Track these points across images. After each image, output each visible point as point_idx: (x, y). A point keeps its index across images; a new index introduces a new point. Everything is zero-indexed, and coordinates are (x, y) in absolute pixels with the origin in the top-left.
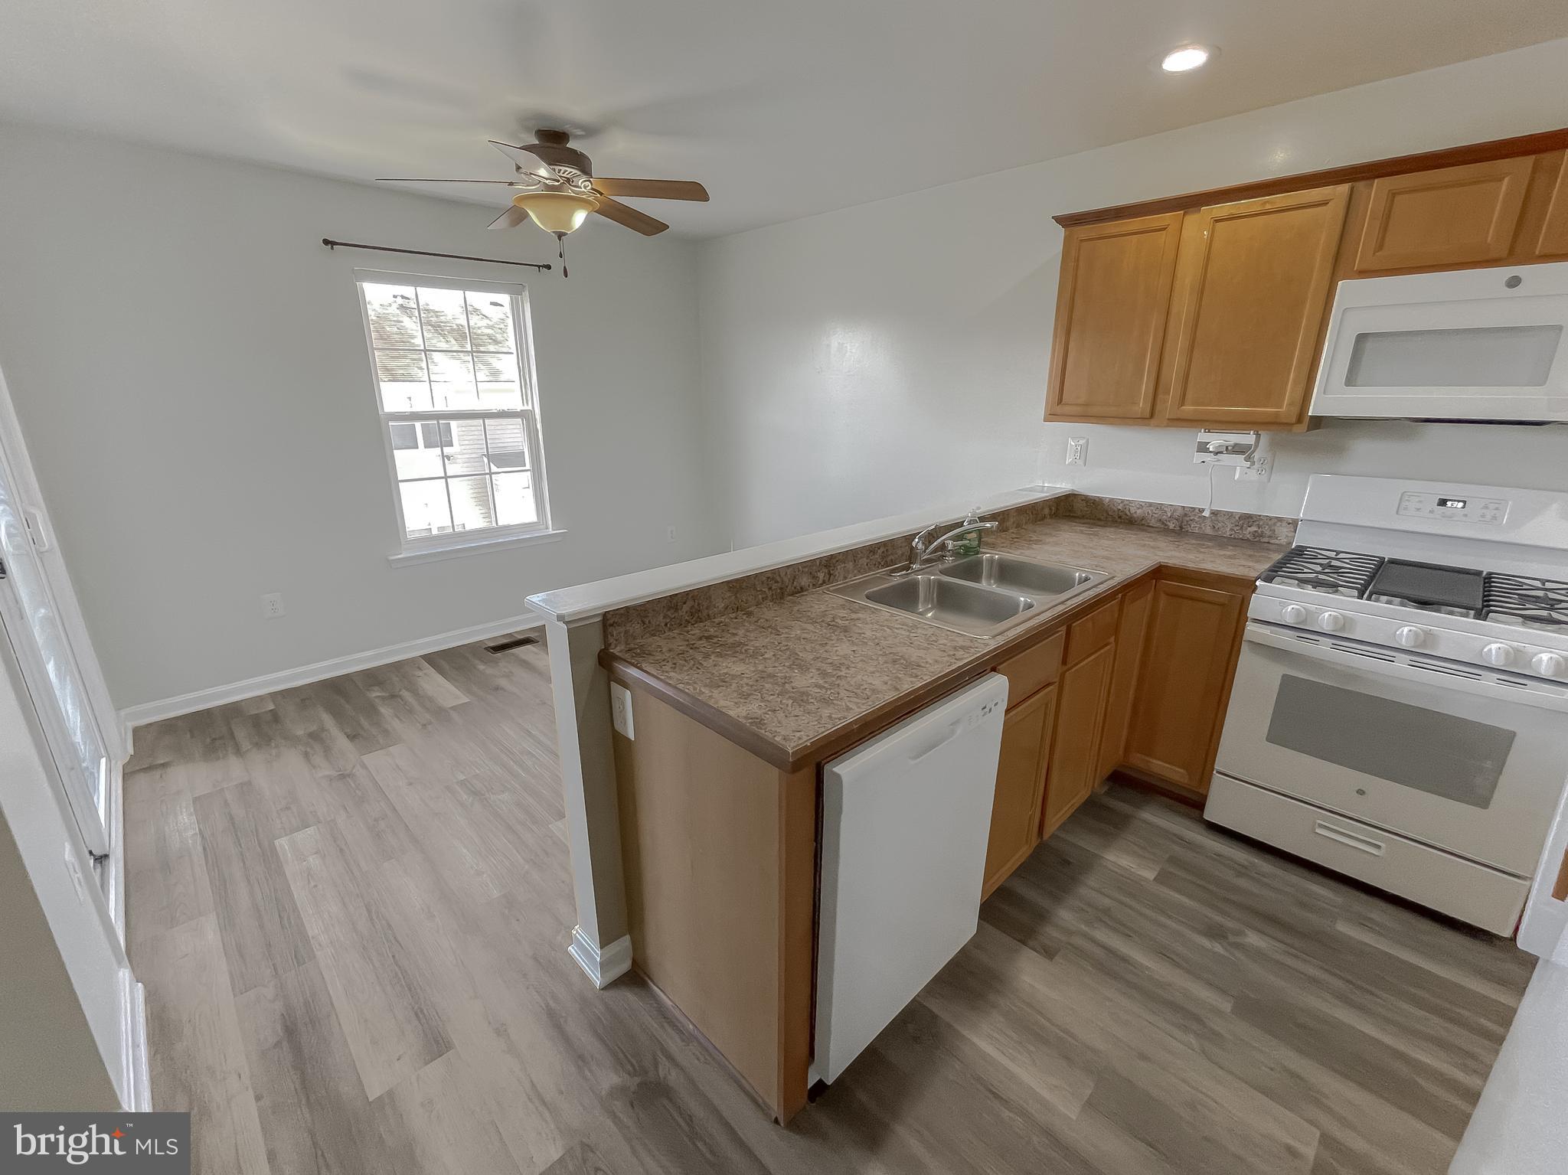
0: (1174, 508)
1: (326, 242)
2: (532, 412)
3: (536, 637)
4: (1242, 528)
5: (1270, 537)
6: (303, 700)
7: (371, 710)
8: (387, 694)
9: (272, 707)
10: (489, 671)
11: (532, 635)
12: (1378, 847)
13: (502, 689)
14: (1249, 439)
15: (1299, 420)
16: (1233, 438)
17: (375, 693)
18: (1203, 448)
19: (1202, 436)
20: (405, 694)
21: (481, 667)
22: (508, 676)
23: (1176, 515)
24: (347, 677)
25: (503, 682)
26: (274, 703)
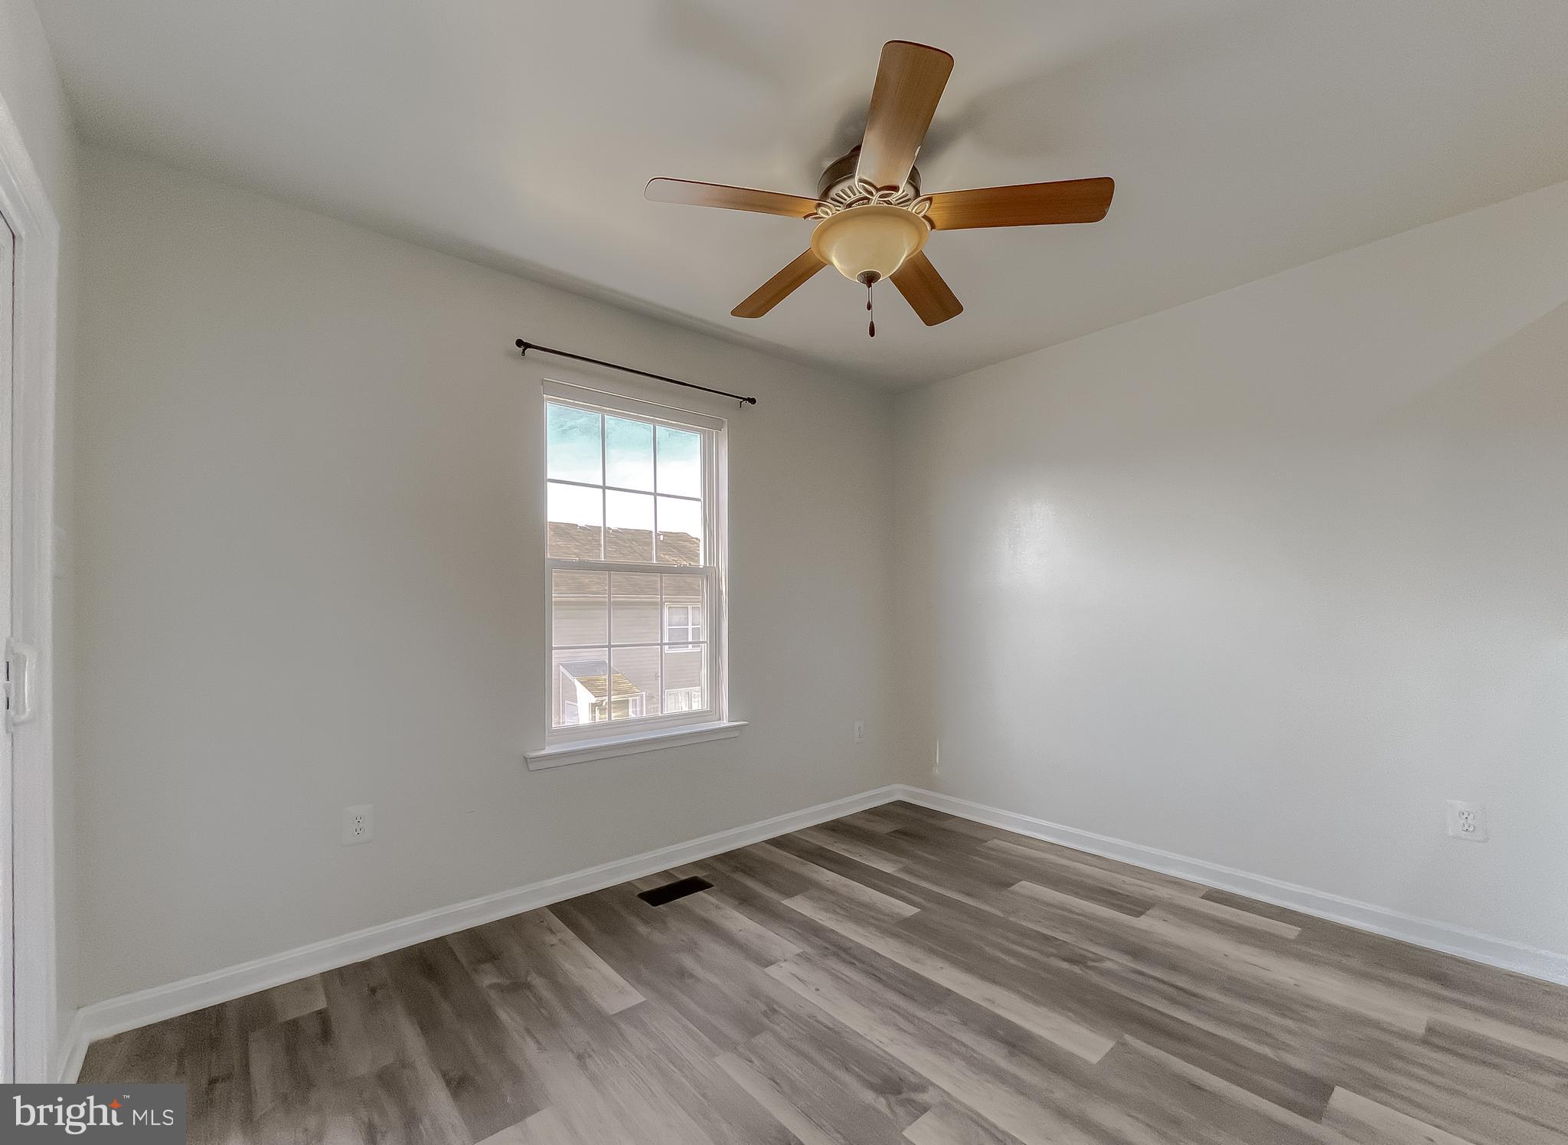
1: (519, 343)
2: (716, 570)
3: (704, 877)
6: (373, 991)
7: (486, 1017)
8: (508, 982)
9: (321, 1004)
10: (658, 937)
11: (701, 874)
13: (691, 976)
17: (488, 979)
20: (537, 981)
21: (643, 929)
22: (692, 948)
24: (440, 944)
25: (688, 962)
26: (327, 997)
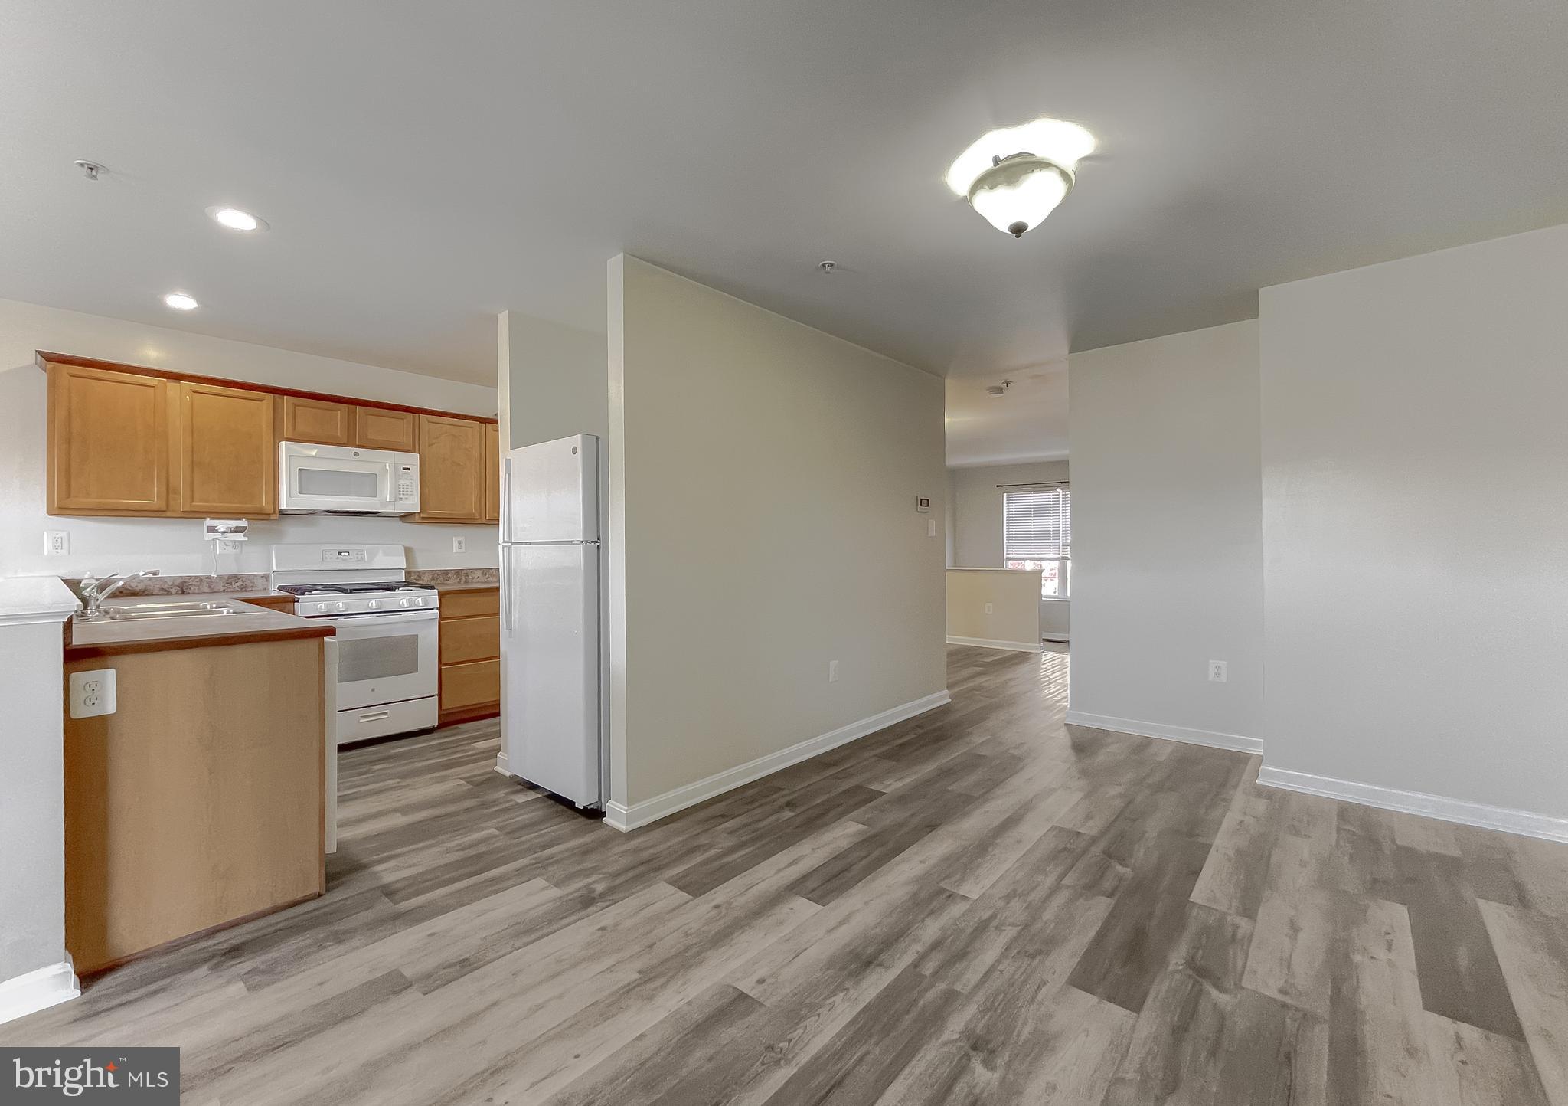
0: (175, 579)
4: (231, 584)
5: (252, 587)
12: (386, 713)
14: (244, 523)
15: (274, 512)
16: (234, 524)
18: (212, 530)
19: (209, 522)
23: (176, 584)
